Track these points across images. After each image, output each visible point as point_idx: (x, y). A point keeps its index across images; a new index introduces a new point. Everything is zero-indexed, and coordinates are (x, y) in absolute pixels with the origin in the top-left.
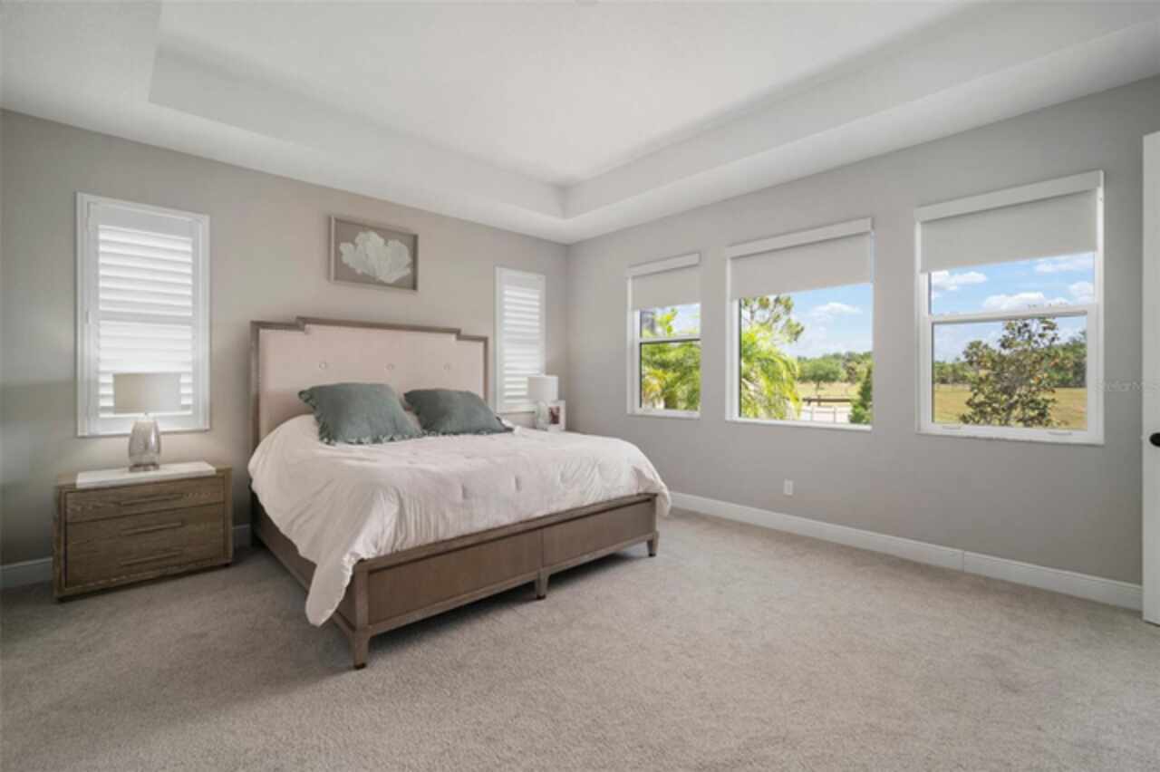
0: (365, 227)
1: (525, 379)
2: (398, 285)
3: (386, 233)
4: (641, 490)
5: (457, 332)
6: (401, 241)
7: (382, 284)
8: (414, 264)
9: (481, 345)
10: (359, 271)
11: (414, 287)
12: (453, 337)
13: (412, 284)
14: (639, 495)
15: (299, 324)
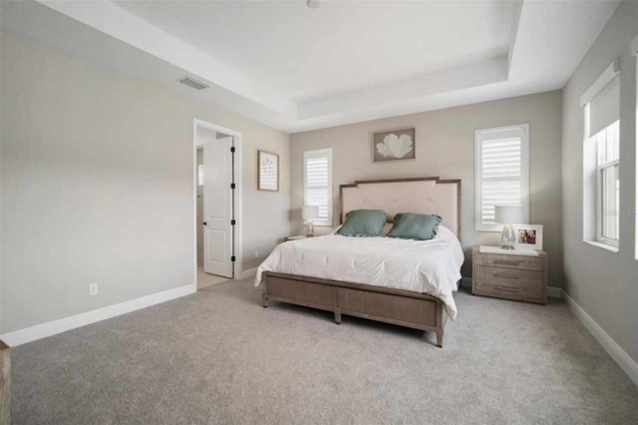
0: (387, 133)
1: (493, 207)
2: (405, 158)
3: (398, 133)
4: (425, 291)
5: (437, 180)
6: (407, 134)
7: (396, 159)
8: (413, 146)
9: (455, 185)
10: (385, 156)
11: (414, 157)
12: (434, 182)
13: (412, 156)
14: (424, 293)
15: (355, 184)
